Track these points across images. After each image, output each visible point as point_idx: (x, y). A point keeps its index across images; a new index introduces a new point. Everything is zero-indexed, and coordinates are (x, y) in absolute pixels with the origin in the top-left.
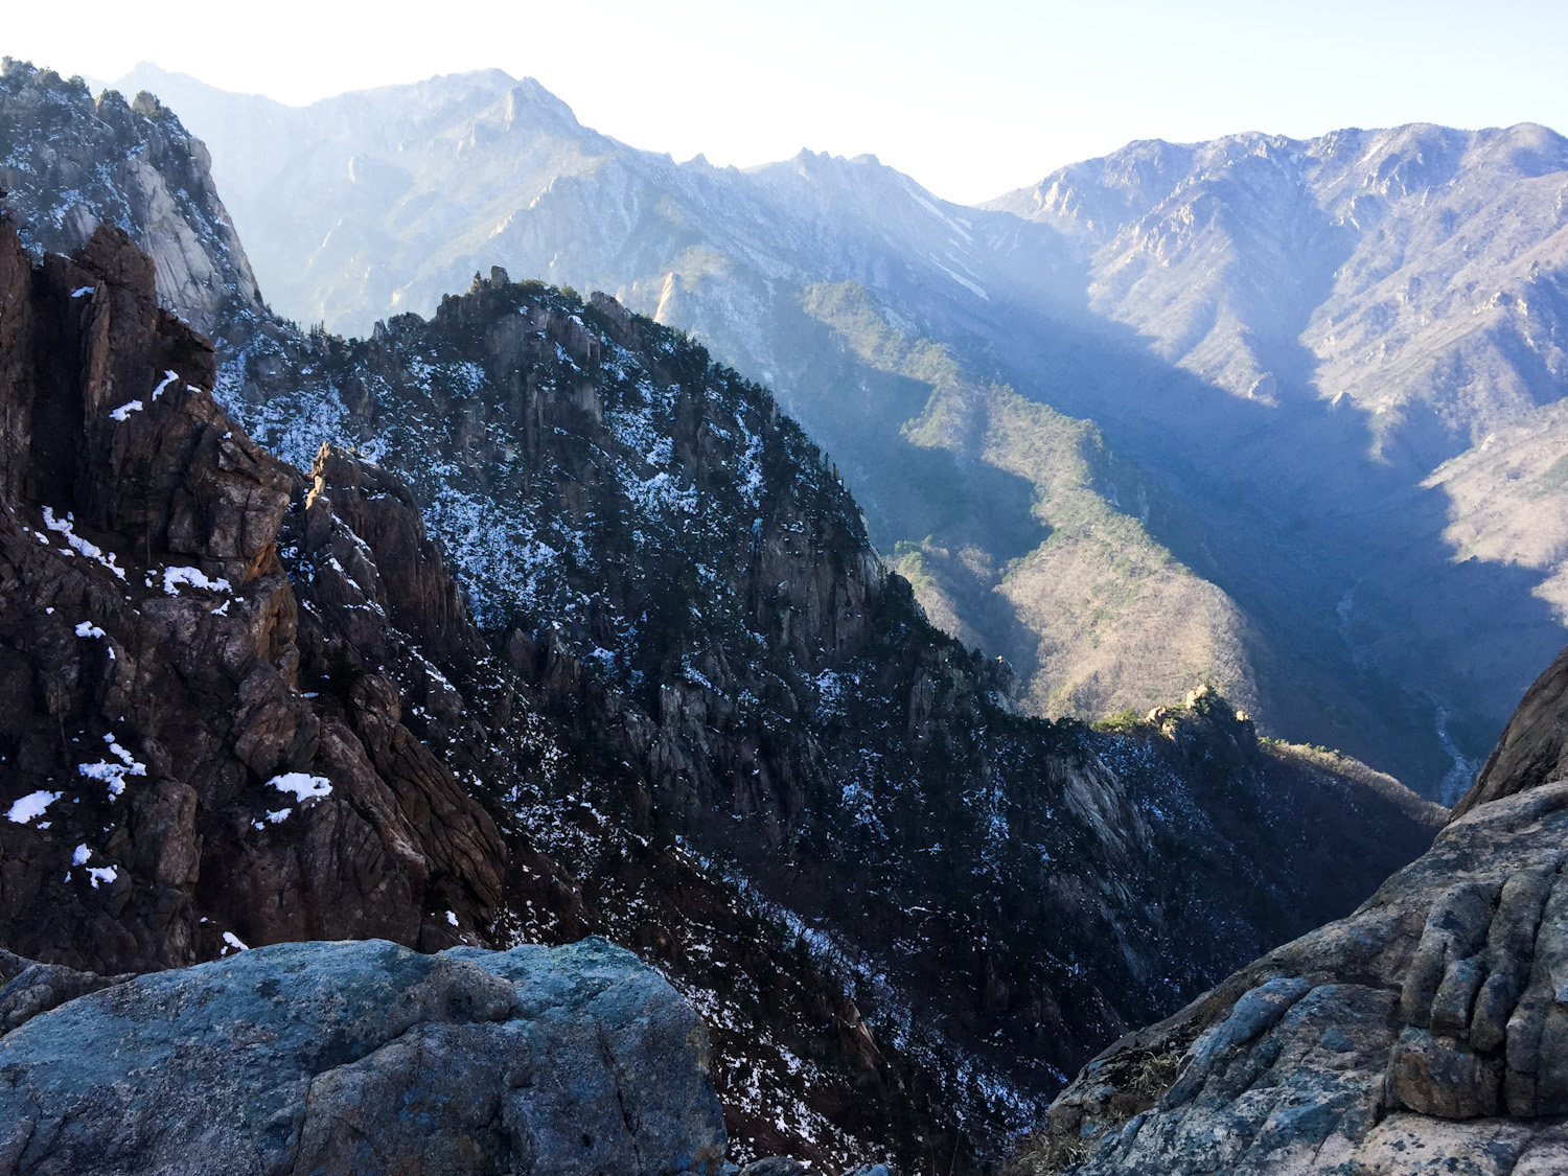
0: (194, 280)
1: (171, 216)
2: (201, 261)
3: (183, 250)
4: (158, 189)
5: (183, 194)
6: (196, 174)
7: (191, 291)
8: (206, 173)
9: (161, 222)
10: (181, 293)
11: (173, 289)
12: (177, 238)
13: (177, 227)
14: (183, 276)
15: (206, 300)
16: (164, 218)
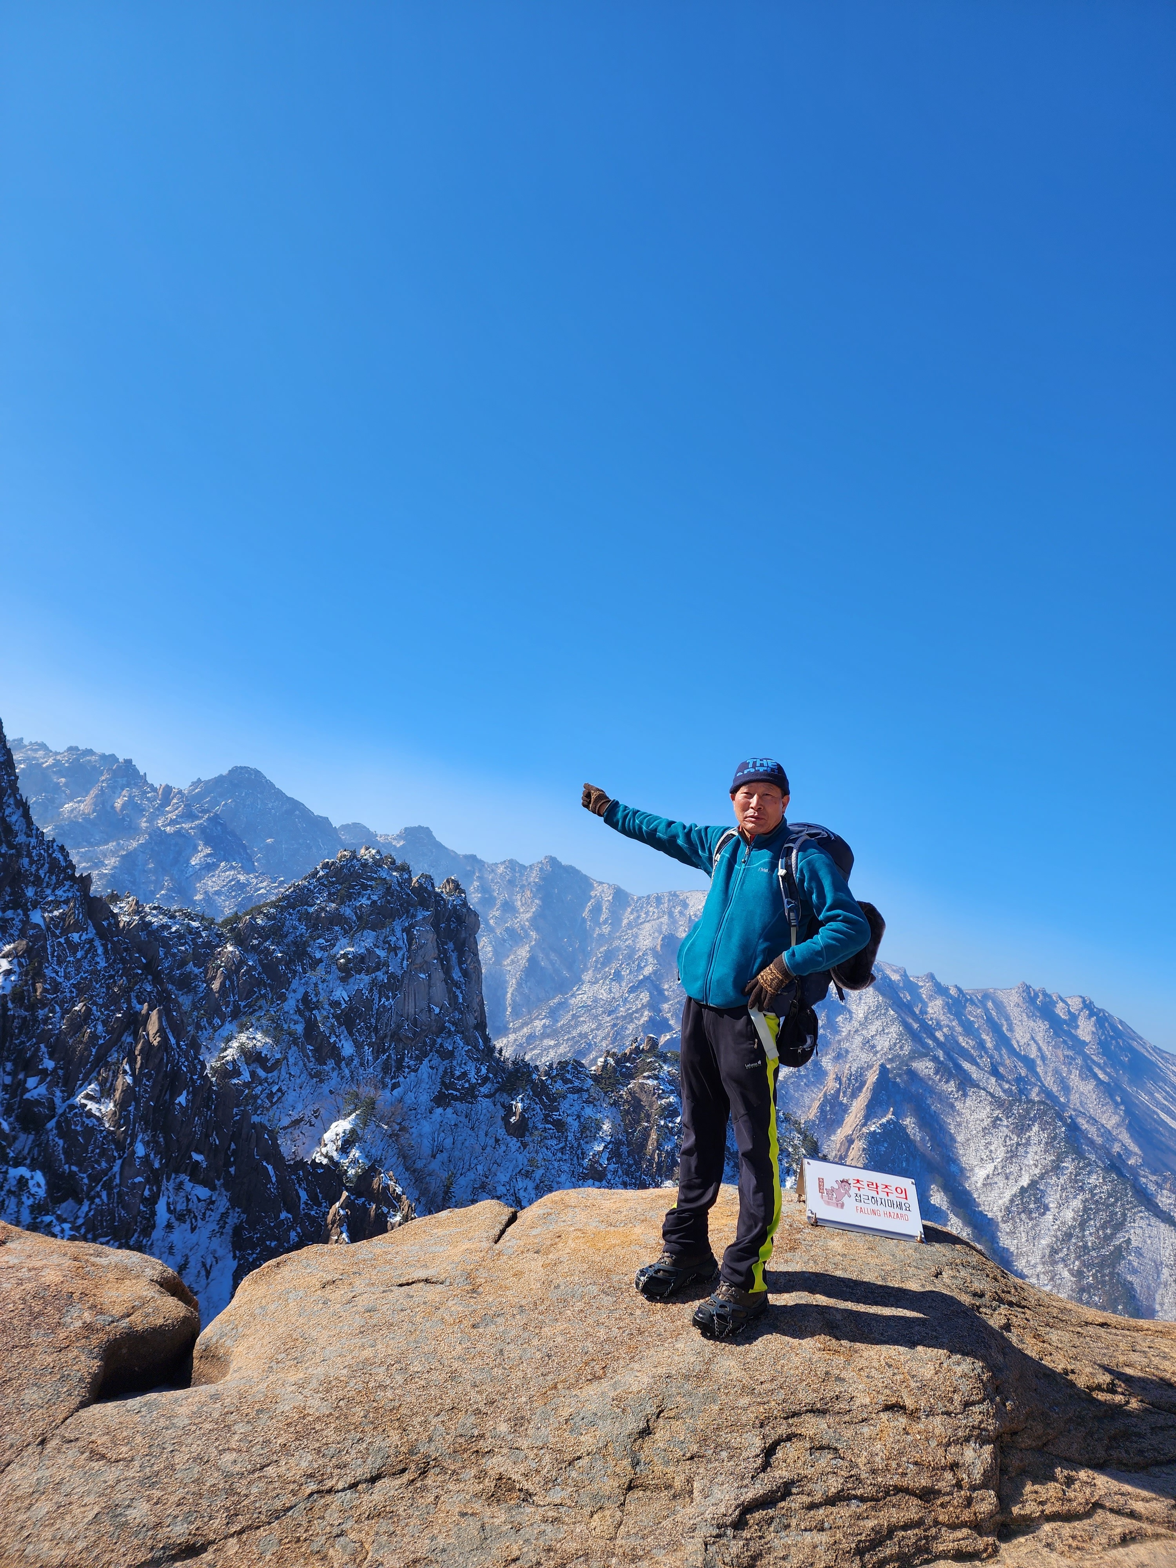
1: (432, 961)
3: (429, 986)
4: (430, 941)
5: (451, 945)
7: (424, 1016)
9: (421, 965)
10: (416, 1016)
13: (433, 969)
16: (426, 962)
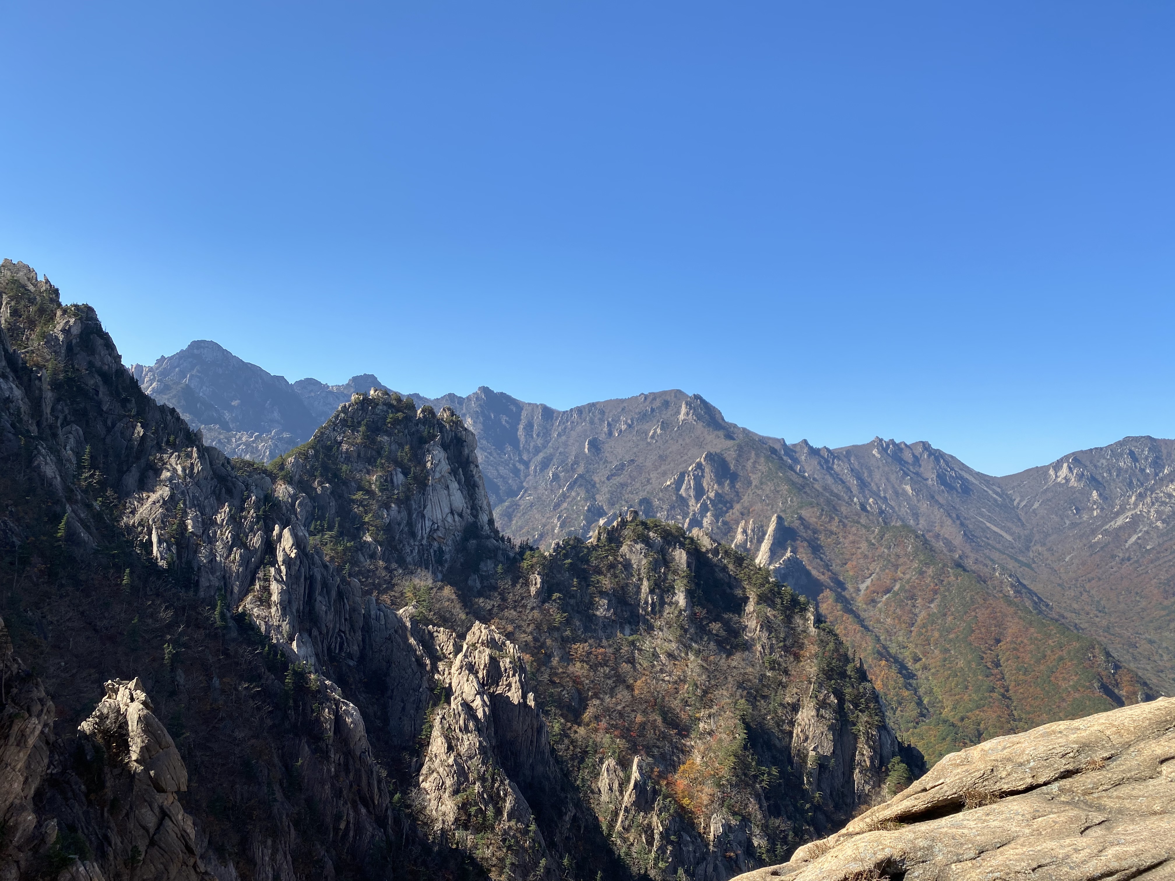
0: (452, 513)
1: (447, 475)
2: (459, 500)
3: (449, 495)
5: (456, 464)
6: (466, 451)
7: (450, 519)
8: (472, 451)
9: (440, 480)
10: (444, 520)
11: (439, 516)
12: (447, 487)
13: (449, 481)
14: (447, 510)
15: (458, 524)
16: (443, 476)
